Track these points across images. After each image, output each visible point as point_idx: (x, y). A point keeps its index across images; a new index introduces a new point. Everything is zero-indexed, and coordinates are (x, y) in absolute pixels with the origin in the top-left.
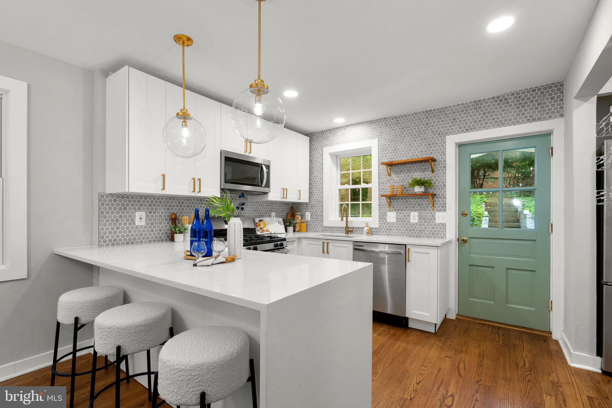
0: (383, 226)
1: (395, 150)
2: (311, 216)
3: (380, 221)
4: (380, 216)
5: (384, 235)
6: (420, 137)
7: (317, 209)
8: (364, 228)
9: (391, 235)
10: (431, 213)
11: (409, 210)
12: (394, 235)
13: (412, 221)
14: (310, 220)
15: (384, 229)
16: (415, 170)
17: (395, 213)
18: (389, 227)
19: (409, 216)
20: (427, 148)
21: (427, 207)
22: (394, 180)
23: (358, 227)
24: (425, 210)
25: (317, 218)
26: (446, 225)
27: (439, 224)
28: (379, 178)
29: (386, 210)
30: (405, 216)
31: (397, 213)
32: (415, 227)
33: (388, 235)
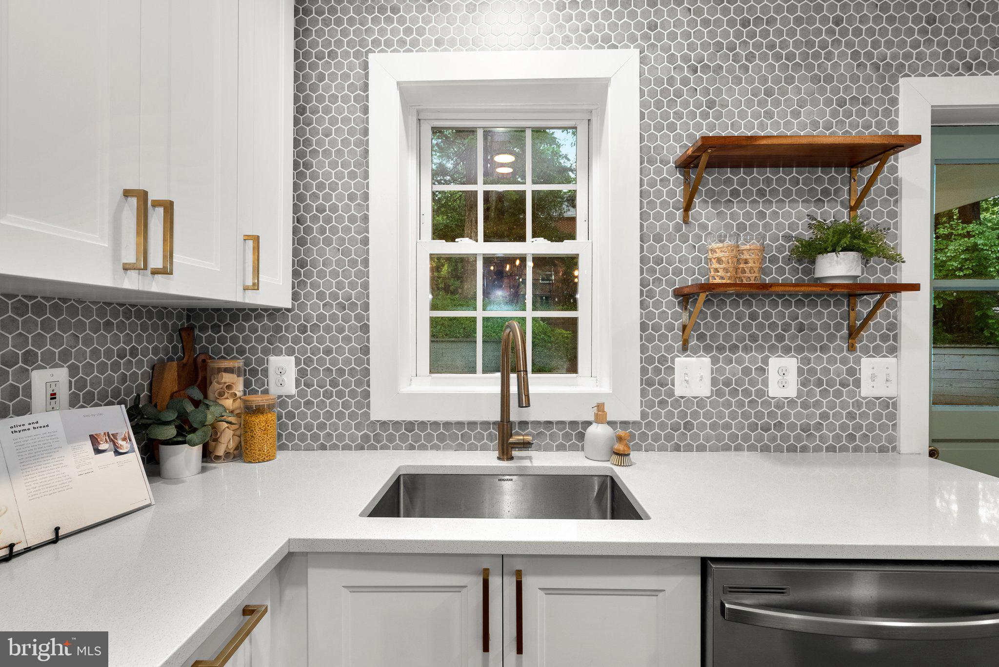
0: (657, 415)
1: (711, 104)
2: (302, 373)
3: (643, 393)
4: (644, 371)
5: (662, 449)
6: (810, 68)
7: (334, 340)
8: (588, 423)
9: (689, 448)
10: (844, 361)
11: (761, 349)
12: (701, 448)
13: (775, 390)
14: (293, 391)
15: (662, 426)
16: (787, 193)
17: (706, 361)
18: (683, 415)
19: (762, 371)
20: (834, 113)
21: (832, 338)
22: (703, 227)
23: (543, 419)
24: (824, 349)
25: (334, 383)
26: (895, 405)
27: (871, 403)
28: (643, 216)
29: (669, 349)
30: (746, 371)
31: (715, 360)
32: (786, 415)
33: (677, 448)
